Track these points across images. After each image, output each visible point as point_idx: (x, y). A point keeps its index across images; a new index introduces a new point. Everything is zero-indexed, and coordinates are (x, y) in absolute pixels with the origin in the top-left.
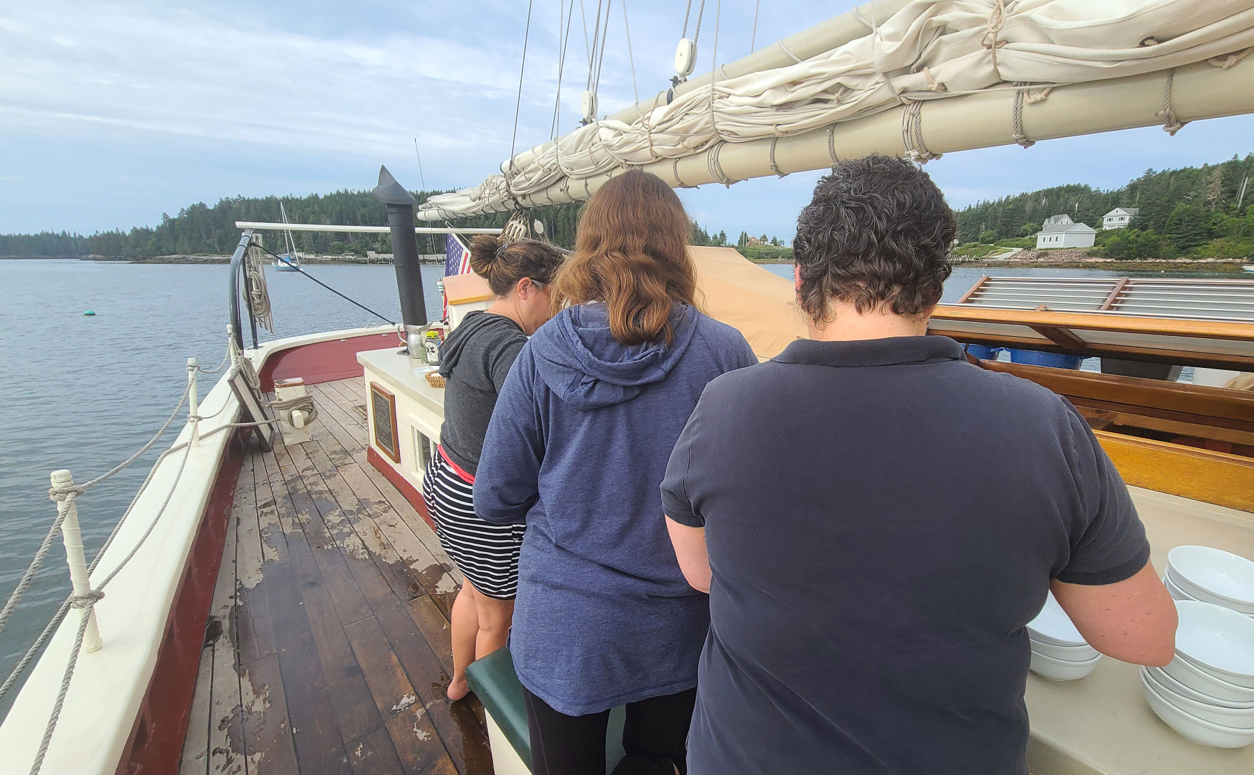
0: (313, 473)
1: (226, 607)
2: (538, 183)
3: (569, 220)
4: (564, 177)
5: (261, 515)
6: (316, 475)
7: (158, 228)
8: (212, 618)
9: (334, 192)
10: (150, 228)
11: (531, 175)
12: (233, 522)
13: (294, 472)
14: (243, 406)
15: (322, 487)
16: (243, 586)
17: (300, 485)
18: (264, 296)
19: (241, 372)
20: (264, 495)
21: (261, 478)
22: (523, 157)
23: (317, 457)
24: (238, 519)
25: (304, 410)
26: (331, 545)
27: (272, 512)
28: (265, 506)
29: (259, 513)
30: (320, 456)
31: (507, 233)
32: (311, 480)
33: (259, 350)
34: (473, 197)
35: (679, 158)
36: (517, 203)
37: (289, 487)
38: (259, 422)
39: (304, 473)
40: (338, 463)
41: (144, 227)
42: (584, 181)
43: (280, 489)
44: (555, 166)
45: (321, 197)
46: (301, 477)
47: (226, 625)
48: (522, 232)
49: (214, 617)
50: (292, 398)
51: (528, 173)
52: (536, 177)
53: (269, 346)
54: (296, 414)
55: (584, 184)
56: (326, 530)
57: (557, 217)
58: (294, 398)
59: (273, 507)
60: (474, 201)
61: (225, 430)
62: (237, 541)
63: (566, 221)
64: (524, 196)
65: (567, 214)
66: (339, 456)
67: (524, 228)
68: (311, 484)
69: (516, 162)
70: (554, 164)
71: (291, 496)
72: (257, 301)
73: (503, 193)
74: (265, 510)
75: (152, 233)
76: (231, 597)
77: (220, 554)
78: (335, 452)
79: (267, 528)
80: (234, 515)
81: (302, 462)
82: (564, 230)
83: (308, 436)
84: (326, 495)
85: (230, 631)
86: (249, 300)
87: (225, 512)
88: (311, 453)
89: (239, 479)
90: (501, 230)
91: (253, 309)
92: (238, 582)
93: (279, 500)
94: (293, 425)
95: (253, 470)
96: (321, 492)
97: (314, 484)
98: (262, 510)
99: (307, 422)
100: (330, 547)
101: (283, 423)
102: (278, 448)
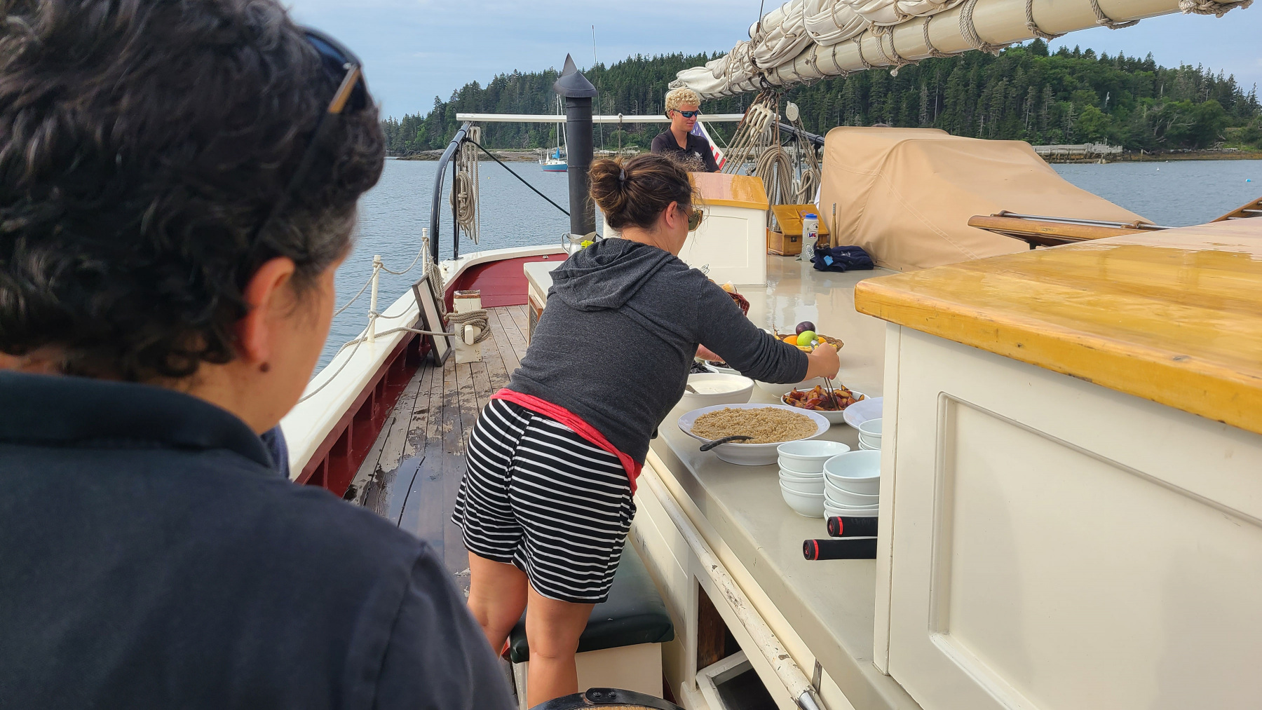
0: (470, 391)
1: (364, 481)
2: (782, 53)
3: (967, 85)
4: (812, 44)
5: (414, 420)
6: (472, 393)
7: (429, 116)
8: (352, 486)
9: (624, 60)
10: (421, 116)
11: (774, 42)
12: (390, 421)
13: (454, 388)
14: (422, 315)
15: (473, 404)
16: (381, 469)
17: (454, 400)
18: (470, 200)
19: (428, 279)
20: (422, 404)
21: (425, 388)
22: (773, 17)
23: (480, 378)
24: (395, 419)
25: (477, 325)
26: (461, 453)
27: (423, 418)
28: (420, 412)
29: (413, 418)
30: (483, 377)
31: (747, 121)
32: (466, 397)
33: (459, 261)
34: (717, 72)
35: (932, 16)
36: (764, 79)
37: (445, 400)
38: (436, 333)
39: (462, 391)
40: (495, 385)
41: (416, 115)
42: (832, 49)
43: (436, 401)
44: (800, 30)
45: (608, 67)
46: (458, 393)
47: (360, 492)
48: (767, 118)
49: (354, 486)
50: (467, 312)
51: (770, 40)
52: (778, 44)
53: (469, 258)
54: (468, 328)
55: (832, 53)
56: (461, 440)
57: (945, 82)
58: (469, 311)
59: (426, 415)
60: (717, 77)
61: (399, 332)
62: (388, 436)
63: (961, 87)
64: (770, 71)
65: (965, 75)
66: (499, 379)
67: (769, 113)
68: (464, 401)
69: (764, 24)
70: (799, 27)
71: (443, 409)
72: (462, 205)
73: (748, 67)
74: (418, 416)
75: (422, 122)
76: (369, 475)
77: (372, 443)
78: (497, 375)
79: (415, 430)
80: (392, 416)
81: (465, 379)
82: (955, 104)
83: (479, 356)
84: (473, 411)
85: (362, 497)
86: (455, 203)
87: (387, 412)
88: (476, 373)
89: (407, 387)
90: (741, 116)
91: (458, 214)
92: (378, 466)
93: (432, 410)
94: (464, 341)
95: (420, 382)
96: (470, 409)
97: (468, 401)
98: (416, 415)
99: (477, 341)
100: (459, 454)
101: (456, 338)
102: (448, 364)
